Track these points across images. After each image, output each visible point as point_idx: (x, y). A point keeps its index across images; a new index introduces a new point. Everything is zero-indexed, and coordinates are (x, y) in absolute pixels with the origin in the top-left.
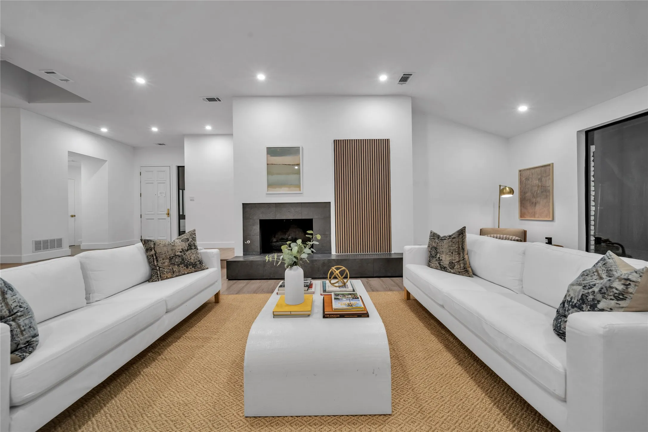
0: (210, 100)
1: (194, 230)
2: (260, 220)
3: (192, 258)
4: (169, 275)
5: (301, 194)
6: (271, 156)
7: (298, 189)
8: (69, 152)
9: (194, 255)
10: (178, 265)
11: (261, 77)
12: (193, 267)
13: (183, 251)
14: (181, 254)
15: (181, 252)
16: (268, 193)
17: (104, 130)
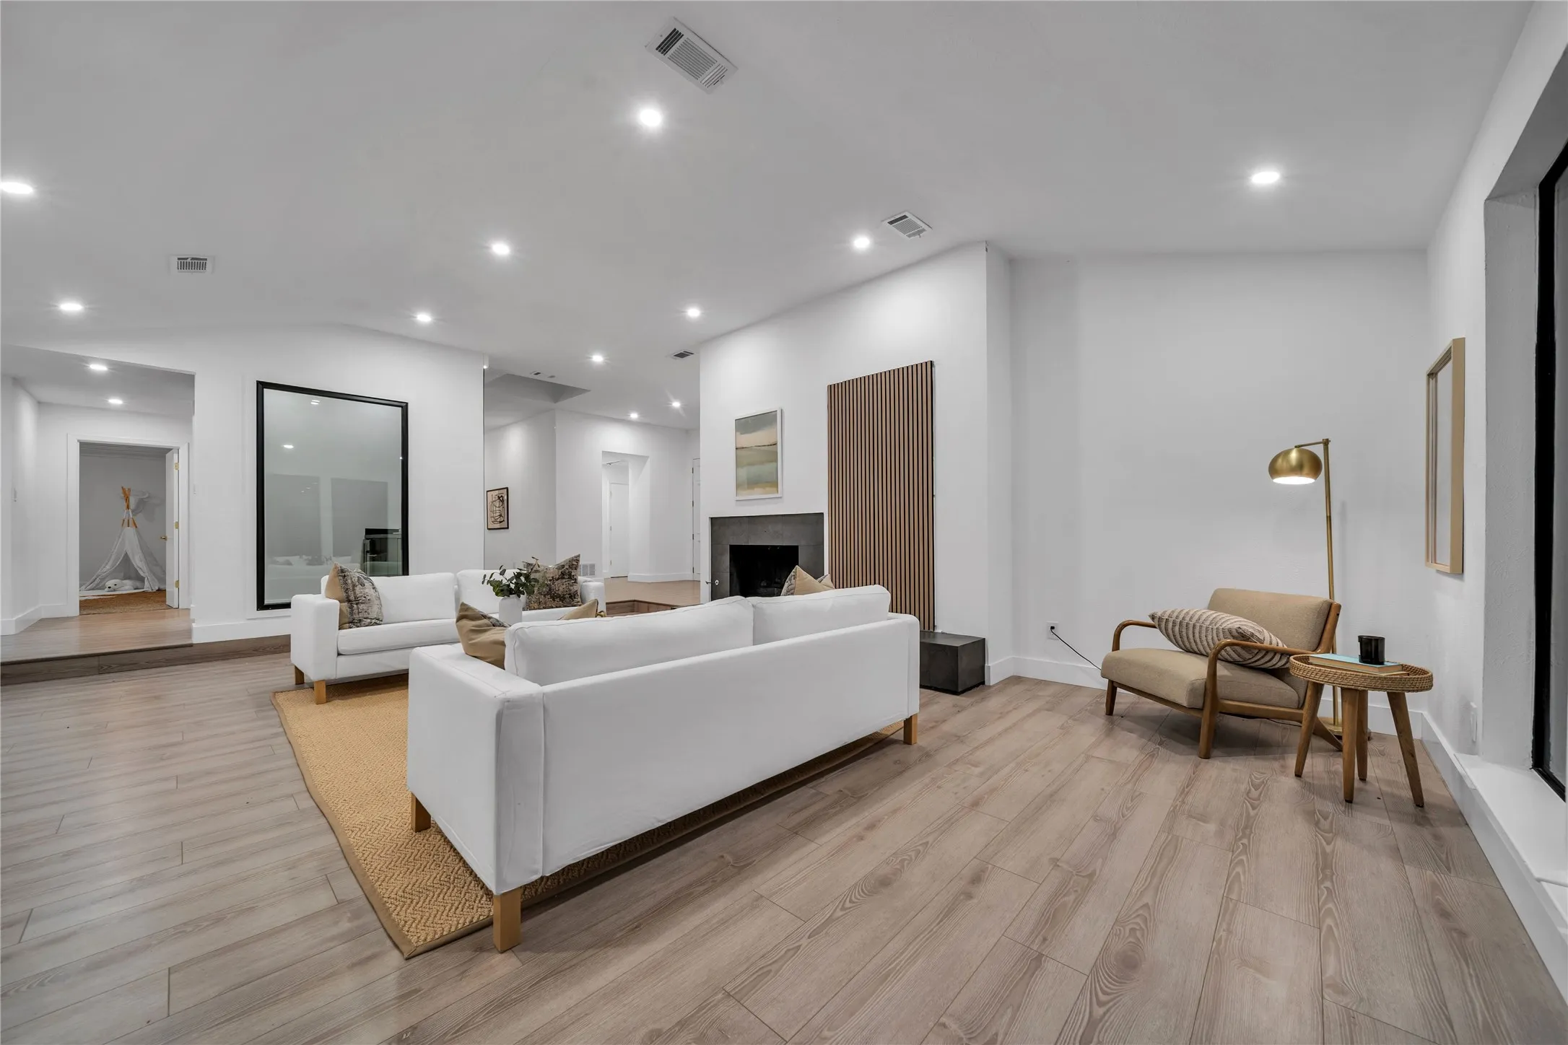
0: (682, 355)
1: (579, 556)
2: (731, 546)
3: (561, 589)
4: (536, 606)
5: (780, 499)
6: (741, 434)
7: (775, 489)
8: (603, 452)
9: (564, 586)
10: (545, 596)
11: (693, 313)
12: (560, 600)
13: (553, 579)
14: (549, 582)
15: (550, 580)
16: (738, 498)
17: (634, 416)
